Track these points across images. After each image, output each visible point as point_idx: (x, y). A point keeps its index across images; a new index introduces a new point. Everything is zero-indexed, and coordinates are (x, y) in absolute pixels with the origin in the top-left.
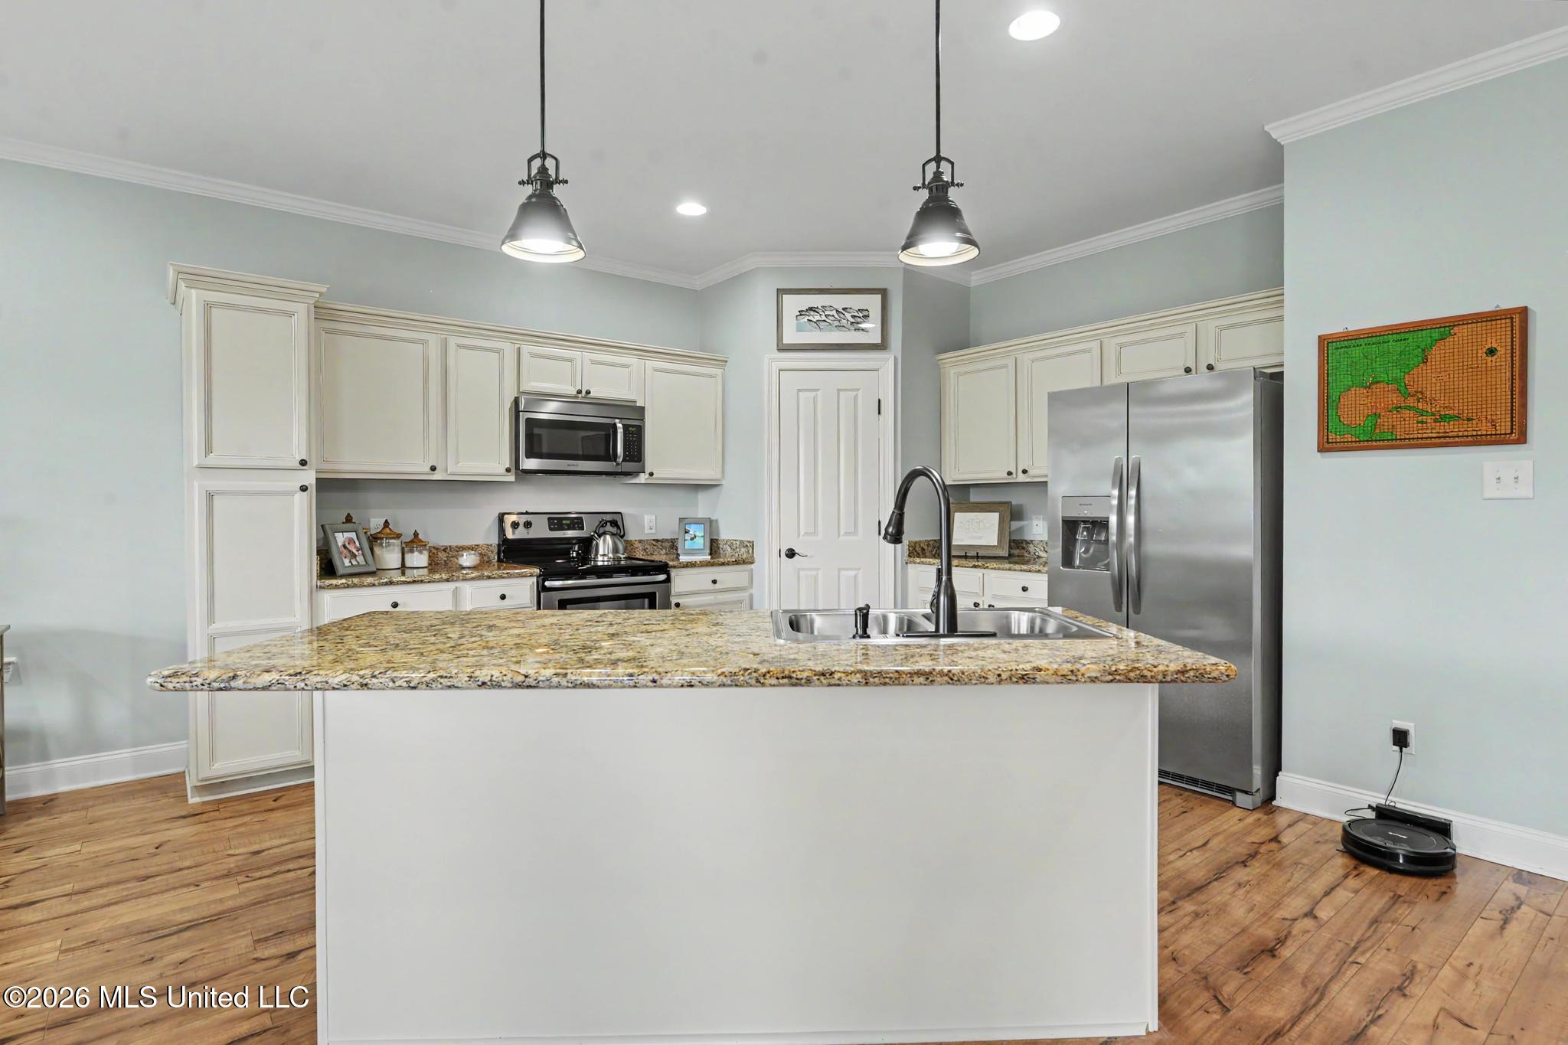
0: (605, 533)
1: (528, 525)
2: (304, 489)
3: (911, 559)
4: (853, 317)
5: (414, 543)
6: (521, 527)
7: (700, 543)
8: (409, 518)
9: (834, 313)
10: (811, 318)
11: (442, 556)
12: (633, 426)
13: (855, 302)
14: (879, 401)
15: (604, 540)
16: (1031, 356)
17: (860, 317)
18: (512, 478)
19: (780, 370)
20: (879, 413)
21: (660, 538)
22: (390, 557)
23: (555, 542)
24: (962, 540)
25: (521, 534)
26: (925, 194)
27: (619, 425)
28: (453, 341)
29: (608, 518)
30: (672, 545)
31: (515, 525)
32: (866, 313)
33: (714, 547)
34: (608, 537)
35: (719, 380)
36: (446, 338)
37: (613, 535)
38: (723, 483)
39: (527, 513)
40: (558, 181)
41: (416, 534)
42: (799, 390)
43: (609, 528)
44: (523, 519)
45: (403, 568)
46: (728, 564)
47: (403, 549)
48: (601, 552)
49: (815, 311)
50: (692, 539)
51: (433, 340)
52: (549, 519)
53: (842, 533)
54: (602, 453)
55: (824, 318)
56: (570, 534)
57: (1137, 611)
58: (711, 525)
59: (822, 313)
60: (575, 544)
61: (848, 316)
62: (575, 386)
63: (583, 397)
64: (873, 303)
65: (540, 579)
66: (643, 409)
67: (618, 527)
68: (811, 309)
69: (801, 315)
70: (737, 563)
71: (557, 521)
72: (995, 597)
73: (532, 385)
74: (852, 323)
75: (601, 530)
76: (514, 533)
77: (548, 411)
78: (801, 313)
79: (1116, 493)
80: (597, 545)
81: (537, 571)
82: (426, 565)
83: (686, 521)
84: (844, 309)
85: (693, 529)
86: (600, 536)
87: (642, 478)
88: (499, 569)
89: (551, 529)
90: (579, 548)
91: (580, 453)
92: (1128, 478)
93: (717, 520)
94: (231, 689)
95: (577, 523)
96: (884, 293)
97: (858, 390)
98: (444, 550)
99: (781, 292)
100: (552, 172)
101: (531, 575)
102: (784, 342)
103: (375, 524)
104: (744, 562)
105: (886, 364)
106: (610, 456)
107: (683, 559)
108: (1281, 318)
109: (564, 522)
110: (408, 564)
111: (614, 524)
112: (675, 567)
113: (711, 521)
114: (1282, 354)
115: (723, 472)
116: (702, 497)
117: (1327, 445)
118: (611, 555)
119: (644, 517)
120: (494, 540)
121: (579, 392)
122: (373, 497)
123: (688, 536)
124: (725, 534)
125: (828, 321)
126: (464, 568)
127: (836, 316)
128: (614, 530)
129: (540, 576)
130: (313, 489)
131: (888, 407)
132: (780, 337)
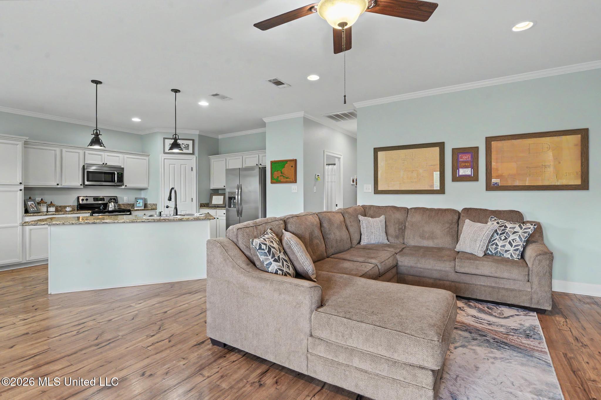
0: (111, 202)
1: (87, 200)
2: (21, 190)
3: (201, 208)
4: (185, 146)
5: (51, 205)
6: (85, 200)
7: (141, 204)
8: (48, 198)
11: (59, 208)
12: (120, 173)
13: (185, 142)
14: (192, 168)
15: (111, 204)
16: (229, 158)
18: (82, 187)
19: (164, 159)
20: (192, 170)
21: (129, 203)
22: (44, 209)
23: (95, 204)
24: (214, 203)
25: (85, 202)
26: (173, 141)
27: (116, 173)
28: (64, 150)
29: (113, 198)
30: (133, 205)
31: (83, 200)
32: (188, 145)
33: (145, 206)
34: (112, 203)
35: (147, 160)
36: (62, 149)
37: (114, 202)
38: (148, 188)
39: (86, 196)
40: (100, 134)
41: (51, 202)
42: (170, 164)
43: (113, 200)
44: (85, 198)
45: (47, 212)
46: (149, 210)
47: (47, 206)
48: (110, 207)
51: (58, 150)
52: (94, 198)
53: (182, 202)
54: (111, 180)
56: (100, 202)
57: (241, 217)
58: (145, 200)
60: (102, 205)
62: (102, 161)
63: (105, 165)
64: (190, 143)
65: (92, 214)
66: (123, 168)
67: (116, 200)
70: (152, 209)
71: (96, 199)
72: (219, 216)
73: (88, 161)
74: (184, 148)
75: (110, 201)
76: (82, 202)
77: (92, 169)
78: (170, 144)
79: (237, 191)
80: (109, 205)
81: (90, 212)
82: (55, 211)
83: (137, 199)
84: (182, 144)
85: (139, 201)
86: (110, 203)
87: (123, 187)
88: (77, 211)
89: (94, 201)
90: (103, 206)
91: (103, 180)
92: (239, 187)
93: (147, 199)
94: (37, 225)
95: (102, 199)
96: (193, 140)
97: (186, 164)
98: (60, 207)
99: (164, 138)
100: (99, 133)
101: (89, 213)
103: (38, 199)
104: (154, 209)
105: (194, 158)
106: (113, 181)
107: (135, 208)
108: (265, 156)
109: (99, 199)
110: (49, 211)
111: (115, 199)
112: (133, 211)
113: (145, 199)
114: (266, 163)
115: (148, 185)
116: (142, 192)
117: (272, 183)
118: (113, 208)
119: (124, 198)
120: (76, 204)
121: (103, 164)
122: (37, 192)
123: (138, 203)
124: (149, 202)
126: (67, 211)
128: (114, 201)
129: (91, 213)
130: (23, 190)
131: (194, 169)
132: (164, 150)
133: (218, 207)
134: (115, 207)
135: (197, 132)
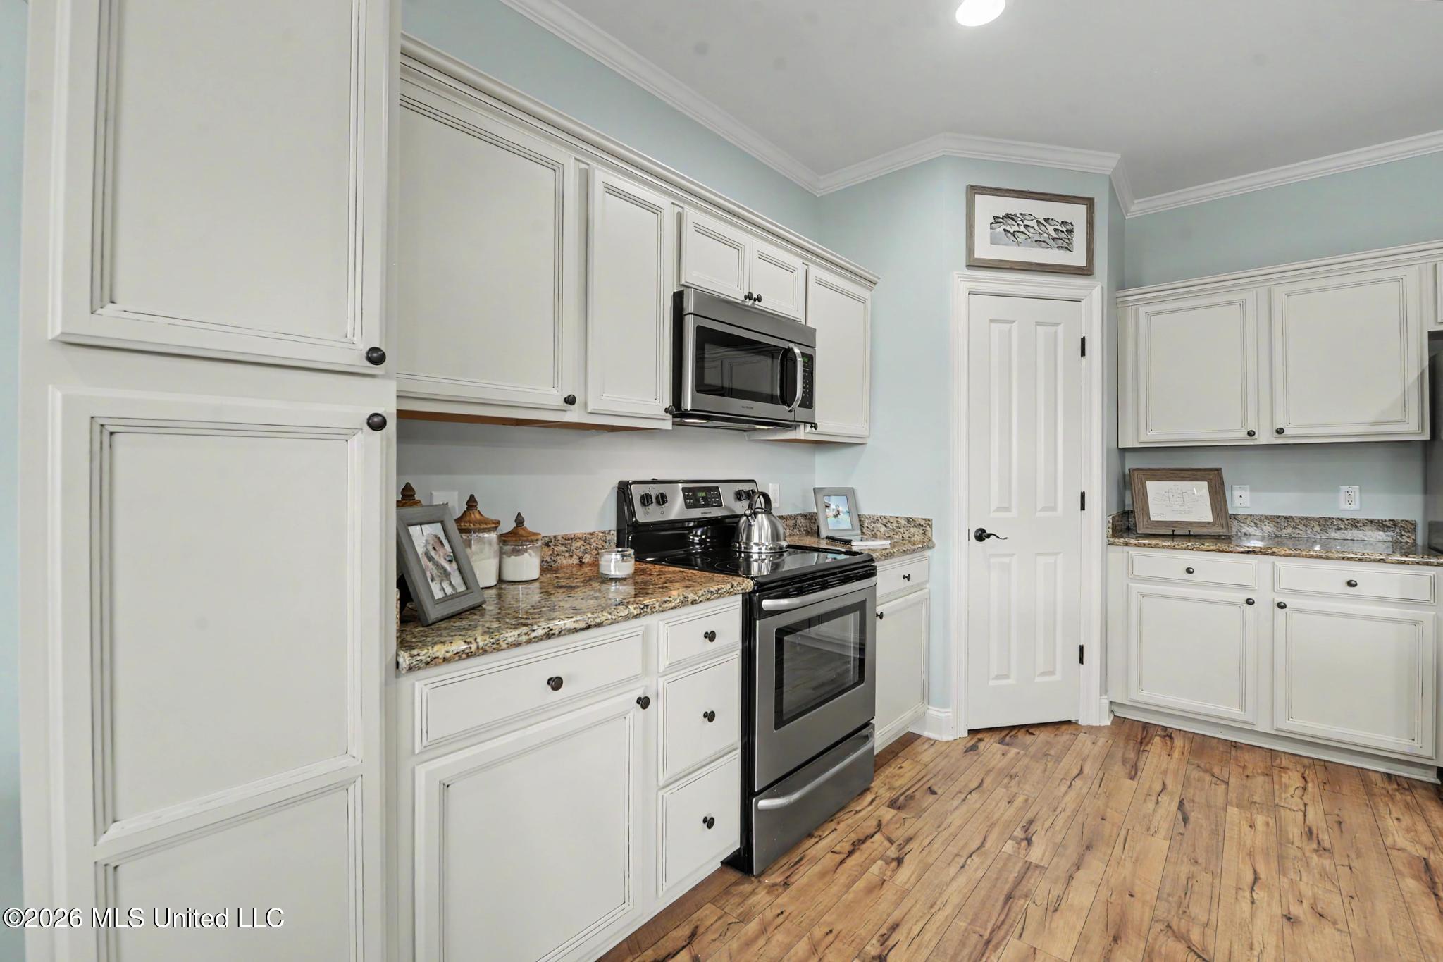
0: (759, 512)
1: (661, 500)
2: (376, 423)
3: (1113, 541)
4: (1056, 230)
5: (518, 537)
6: (656, 505)
7: (846, 521)
9: (1034, 223)
10: (1008, 228)
12: (806, 356)
13: (1061, 211)
14: (1084, 339)
17: (1063, 232)
18: (667, 424)
19: (970, 295)
20: (1083, 355)
24: (1162, 515)
25: (654, 513)
27: (799, 354)
29: (745, 488)
31: (645, 500)
32: (1069, 227)
34: (763, 518)
35: (868, 303)
36: (589, 171)
37: (767, 513)
38: (868, 441)
39: (668, 481)
41: (519, 521)
42: (991, 321)
44: (656, 490)
45: (501, 586)
47: (500, 549)
49: (1013, 219)
50: (836, 516)
52: (684, 490)
53: (1038, 509)
55: (1022, 229)
56: (707, 512)
59: (1020, 223)
61: (1051, 229)
62: (744, 289)
63: (751, 305)
64: (1079, 215)
66: (814, 333)
68: (1007, 216)
69: (997, 223)
71: (700, 493)
74: (1054, 239)
78: (997, 220)
82: (538, 576)
83: (825, 492)
84: (1047, 220)
85: (834, 502)
89: (686, 506)
96: (1089, 202)
97: (1059, 324)
98: (554, 545)
99: (974, 190)
102: (976, 256)
105: (1092, 293)
110: (507, 575)
115: (869, 429)
116: (820, 459)
119: (769, 487)
121: (749, 298)
123: (829, 513)
125: (1026, 232)
127: (1036, 227)
130: (392, 424)
131: (1094, 347)
132: (970, 250)
133: (1189, 536)
134: (778, 539)
135: (1106, 163)
